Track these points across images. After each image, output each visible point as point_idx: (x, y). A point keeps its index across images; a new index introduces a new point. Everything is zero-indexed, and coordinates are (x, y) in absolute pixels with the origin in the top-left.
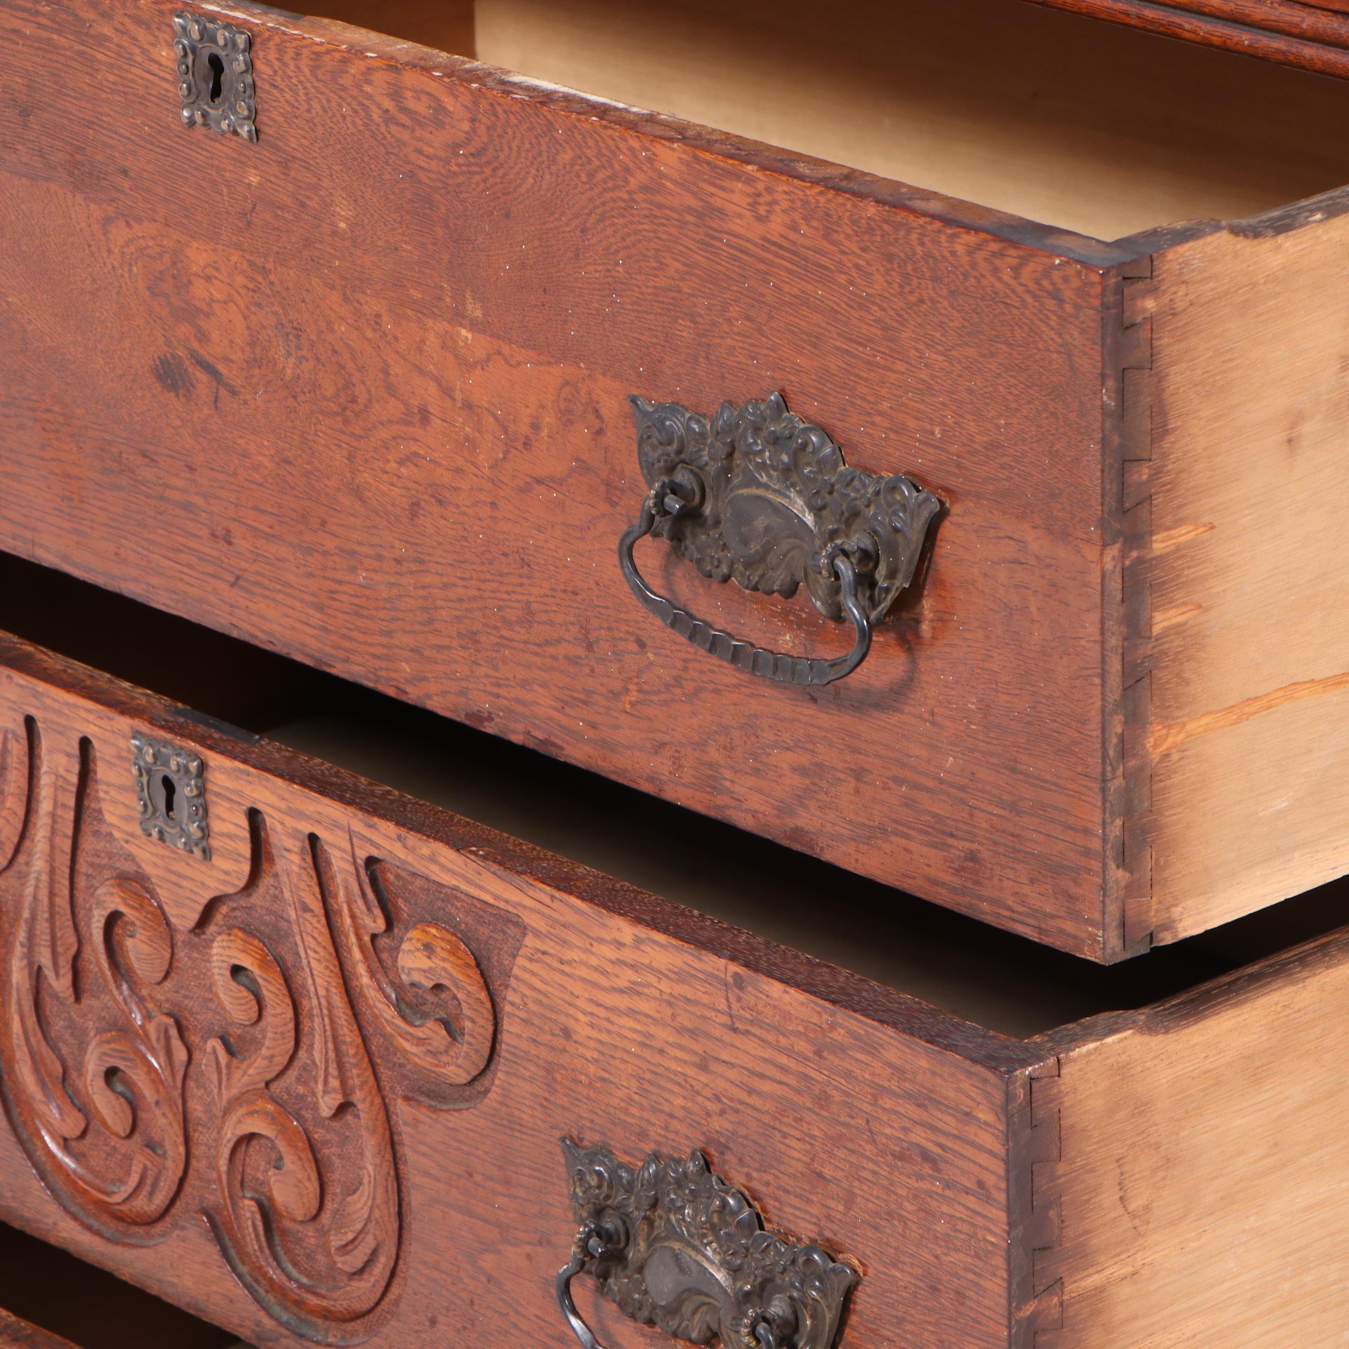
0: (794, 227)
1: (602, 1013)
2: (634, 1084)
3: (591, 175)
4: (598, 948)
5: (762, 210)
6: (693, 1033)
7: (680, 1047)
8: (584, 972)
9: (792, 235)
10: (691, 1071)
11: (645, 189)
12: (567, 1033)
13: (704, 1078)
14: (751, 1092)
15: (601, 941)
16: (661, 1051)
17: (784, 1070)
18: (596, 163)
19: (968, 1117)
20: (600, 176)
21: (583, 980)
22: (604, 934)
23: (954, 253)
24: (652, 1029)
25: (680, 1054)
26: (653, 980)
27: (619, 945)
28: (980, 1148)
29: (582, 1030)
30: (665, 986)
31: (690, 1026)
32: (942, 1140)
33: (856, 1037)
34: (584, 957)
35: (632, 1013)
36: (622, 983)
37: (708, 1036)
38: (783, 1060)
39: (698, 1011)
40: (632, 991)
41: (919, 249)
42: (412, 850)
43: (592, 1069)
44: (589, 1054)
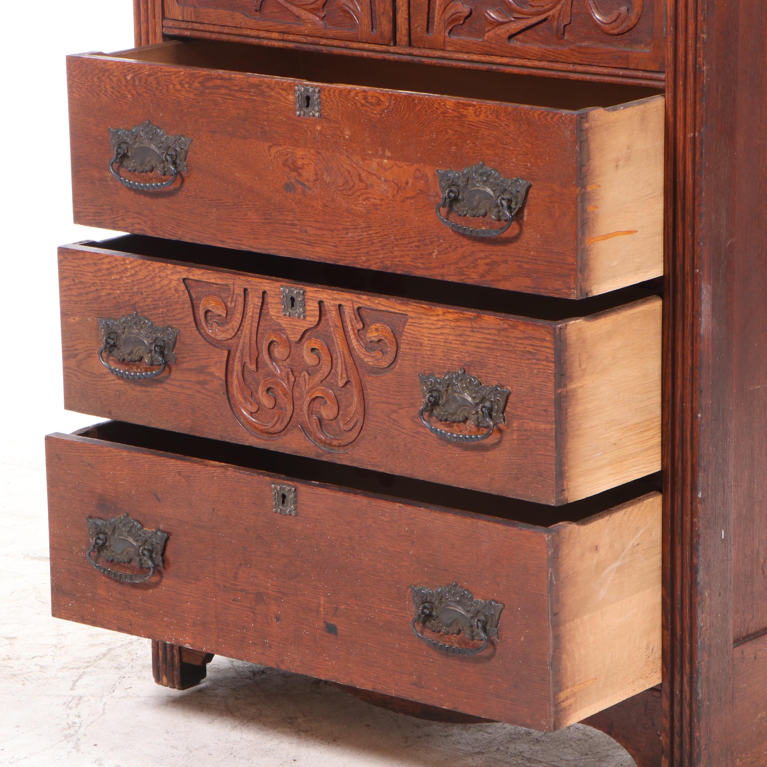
0: (487, 117)
1: (432, 336)
2: (442, 354)
4: (431, 318)
5: (477, 113)
6: (460, 335)
7: (457, 340)
8: (427, 326)
9: (486, 119)
10: (460, 346)
11: (442, 113)
12: (421, 345)
13: (464, 347)
14: (478, 347)
15: (432, 315)
16: (451, 343)
17: (488, 339)
18: (427, 108)
19: (544, 340)
21: (426, 328)
22: (433, 313)
23: (534, 117)
24: (448, 337)
25: (456, 342)
26: (448, 323)
27: (438, 315)
28: (547, 348)
29: (426, 342)
30: (452, 324)
31: (459, 333)
32: (536, 348)
33: (511, 326)
34: (427, 321)
35: (442, 334)
36: (439, 326)
37: (465, 335)
38: (488, 336)
39: (462, 329)
40: (442, 327)
41: (524, 117)
42: (373, 302)
43: (429, 353)
44: (428, 349)
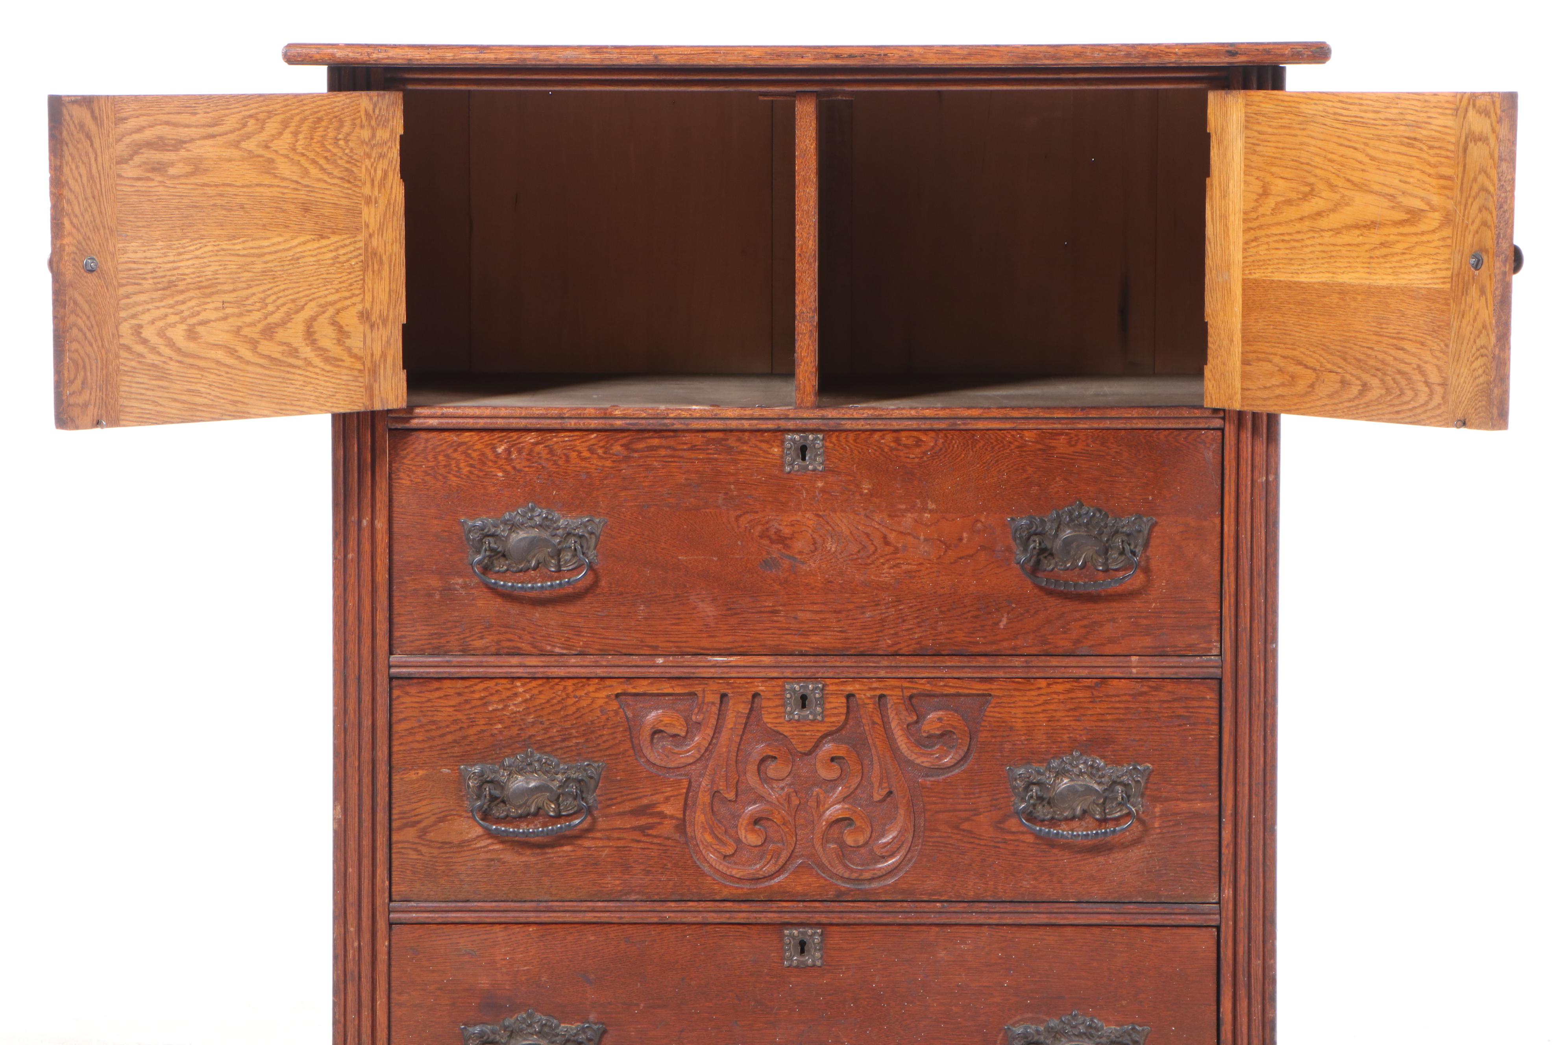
0: (1088, 445)
1: (1029, 716)
2: (1045, 737)
3: (993, 448)
4: (1028, 693)
5: (1073, 443)
6: (1075, 709)
7: (1068, 716)
8: (1021, 704)
9: (1086, 448)
10: (1073, 723)
11: (1018, 447)
12: (1011, 729)
13: (1078, 723)
14: (1102, 721)
15: (1030, 690)
16: (1058, 721)
17: (1117, 708)
18: (995, 443)
19: (1204, 699)
20: (997, 448)
21: (1020, 707)
22: (1032, 687)
23: (1158, 439)
24: (1054, 714)
25: (1067, 719)
26: (1055, 696)
27: (1039, 688)
28: (1207, 707)
29: (1019, 724)
30: (1061, 697)
31: (1072, 707)
34: (1021, 698)
35: (1044, 711)
36: (1039, 702)
37: (1081, 708)
38: (1118, 705)
39: (1077, 701)
40: (1046, 702)
41: (1144, 441)
42: (936, 685)
43: (1023, 738)
44: (1022, 733)
